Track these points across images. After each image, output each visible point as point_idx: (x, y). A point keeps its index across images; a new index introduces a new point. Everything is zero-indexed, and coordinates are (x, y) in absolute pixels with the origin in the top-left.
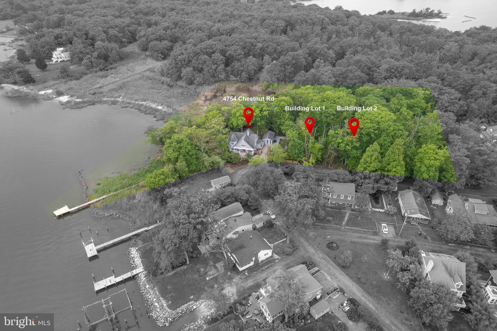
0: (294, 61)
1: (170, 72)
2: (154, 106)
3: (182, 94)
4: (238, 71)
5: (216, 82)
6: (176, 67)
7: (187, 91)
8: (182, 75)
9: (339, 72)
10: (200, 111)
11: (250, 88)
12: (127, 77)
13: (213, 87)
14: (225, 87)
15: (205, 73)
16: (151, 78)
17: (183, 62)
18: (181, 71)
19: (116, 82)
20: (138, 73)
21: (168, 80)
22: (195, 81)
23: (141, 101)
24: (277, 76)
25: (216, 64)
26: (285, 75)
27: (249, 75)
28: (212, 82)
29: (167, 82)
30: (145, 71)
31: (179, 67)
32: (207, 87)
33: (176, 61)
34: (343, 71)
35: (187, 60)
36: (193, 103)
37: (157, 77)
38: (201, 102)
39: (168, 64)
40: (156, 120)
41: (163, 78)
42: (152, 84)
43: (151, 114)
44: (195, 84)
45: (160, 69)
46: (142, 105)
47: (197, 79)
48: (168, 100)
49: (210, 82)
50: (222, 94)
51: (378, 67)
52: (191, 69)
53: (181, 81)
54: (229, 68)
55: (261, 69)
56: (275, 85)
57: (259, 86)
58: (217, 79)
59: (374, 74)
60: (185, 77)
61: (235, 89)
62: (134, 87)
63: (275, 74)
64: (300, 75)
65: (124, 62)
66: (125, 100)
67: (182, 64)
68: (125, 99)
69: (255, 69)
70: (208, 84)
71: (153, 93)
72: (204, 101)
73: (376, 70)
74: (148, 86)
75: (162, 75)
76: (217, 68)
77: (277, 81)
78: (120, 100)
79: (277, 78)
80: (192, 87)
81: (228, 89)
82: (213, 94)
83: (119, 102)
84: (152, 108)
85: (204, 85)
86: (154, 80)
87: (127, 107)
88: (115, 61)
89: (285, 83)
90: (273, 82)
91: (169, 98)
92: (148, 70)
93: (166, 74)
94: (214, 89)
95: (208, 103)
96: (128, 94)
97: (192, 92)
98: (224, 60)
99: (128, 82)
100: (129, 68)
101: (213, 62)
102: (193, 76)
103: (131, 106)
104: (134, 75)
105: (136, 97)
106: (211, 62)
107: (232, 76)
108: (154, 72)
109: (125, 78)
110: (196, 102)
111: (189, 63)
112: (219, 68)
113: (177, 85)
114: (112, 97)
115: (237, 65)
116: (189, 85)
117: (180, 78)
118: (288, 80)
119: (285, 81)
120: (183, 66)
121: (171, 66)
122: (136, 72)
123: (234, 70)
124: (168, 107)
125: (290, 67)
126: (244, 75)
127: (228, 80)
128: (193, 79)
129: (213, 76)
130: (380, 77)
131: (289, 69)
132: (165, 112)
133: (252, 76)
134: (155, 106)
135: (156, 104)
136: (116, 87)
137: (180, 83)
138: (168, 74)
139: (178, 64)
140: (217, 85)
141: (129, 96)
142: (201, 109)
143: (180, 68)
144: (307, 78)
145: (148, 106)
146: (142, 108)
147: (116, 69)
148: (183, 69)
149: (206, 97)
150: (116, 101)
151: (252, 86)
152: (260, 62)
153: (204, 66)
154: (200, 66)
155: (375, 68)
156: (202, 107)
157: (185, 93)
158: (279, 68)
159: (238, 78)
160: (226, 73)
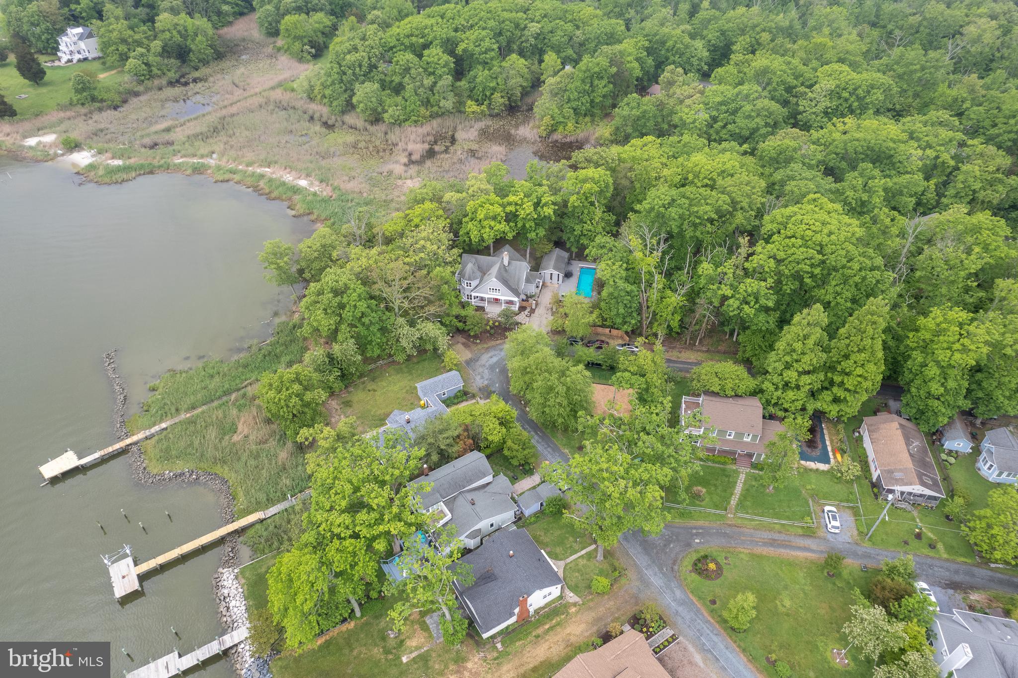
0: (614, 70)
1: (328, 92)
2: (288, 178)
3: (355, 146)
4: (483, 91)
5: (433, 116)
6: (342, 81)
7: (368, 138)
8: (354, 100)
9: (718, 99)
10: (396, 193)
11: (513, 132)
12: (231, 104)
13: (426, 129)
14: (455, 129)
15: (407, 95)
16: (285, 105)
17: (358, 69)
18: (352, 90)
19: (204, 115)
20: (256, 94)
21: (325, 110)
22: (386, 116)
23: (261, 166)
24: (574, 104)
25: (433, 73)
26: (592, 101)
27: (509, 98)
28: (424, 117)
29: (321, 116)
30: (273, 88)
31: (349, 82)
32: (414, 129)
33: (340, 66)
34: (729, 96)
35: (365, 63)
36: (380, 170)
37: (299, 104)
38: (398, 169)
39: (323, 72)
40: (294, 216)
41: (313, 107)
42: (287, 120)
43: (283, 200)
44: (384, 122)
45: (306, 84)
46: (262, 176)
47: (390, 110)
48: (323, 163)
49: (419, 116)
50: (447, 148)
51: (810, 86)
52: (377, 86)
53: (353, 114)
54: (463, 84)
55: (537, 83)
56: (570, 125)
57: (533, 128)
58: (435, 109)
59: (800, 103)
60: (361, 105)
61: (476, 133)
62: (247, 129)
63: (569, 100)
64: (628, 104)
65: (226, 64)
66: (223, 163)
67: (354, 74)
68: (225, 159)
69: (525, 84)
70: (416, 122)
71: (288, 145)
72: (405, 165)
73: (805, 93)
74: (277, 125)
75: (311, 99)
76: (435, 83)
77: (573, 115)
78: (212, 162)
79: (575, 110)
80: (378, 130)
81: (460, 135)
82: (427, 146)
83: (210, 167)
84: (284, 184)
85: (407, 123)
86: (291, 111)
87: (228, 181)
88: (205, 62)
89: (592, 121)
90: (564, 117)
91: (323, 158)
92: (280, 85)
93: (319, 97)
94: (428, 134)
95: (413, 170)
96: (232, 147)
97: (378, 143)
98: (452, 65)
99: (233, 115)
100: (236, 82)
101: (425, 70)
102: (381, 103)
103: (237, 177)
104: (246, 98)
105: (250, 156)
106: (421, 70)
107: (469, 102)
108: (293, 90)
109: (225, 107)
110: (386, 168)
111: (371, 71)
112: (440, 83)
113: (343, 123)
114: (194, 155)
115: (481, 75)
116: (372, 123)
117: (350, 106)
118: (599, 112)
119: (591, 116)
120: (357, 79)
121: (330, 80)
122: (252, 92)
123: (475, 87)
124: (321, 182)
125: (604, 82)
126: (499, 99)
127: (460, 112)
128: (380, 109)
129: (427, 103)
130: (814, 110)
131: (603, 88)
132: (315, 194)
133: (515, 101)
134: (291, 178)
135: (294, 173)
136: (204, 129)
137: (350, 119)
138: (324, 96)
139: (345, 74)
140: (435, 123)
141: (233, 153)
142: (397, 186)
143: (351, 82)
144: (645, 111)
145: (275, 179)
146: (262, 184)
147: (206, 80)
148: (357, 85)
149: (410, 154)
150: (203, 165)
151: (517, 127)
152: (535, 67)
153: (406, 79)
154: (397, 79)
155: (802, 89)
156: (400, 182)
157: (362, 145)
158: (579, 84)
159: (484, 107)
160: (456, 95)
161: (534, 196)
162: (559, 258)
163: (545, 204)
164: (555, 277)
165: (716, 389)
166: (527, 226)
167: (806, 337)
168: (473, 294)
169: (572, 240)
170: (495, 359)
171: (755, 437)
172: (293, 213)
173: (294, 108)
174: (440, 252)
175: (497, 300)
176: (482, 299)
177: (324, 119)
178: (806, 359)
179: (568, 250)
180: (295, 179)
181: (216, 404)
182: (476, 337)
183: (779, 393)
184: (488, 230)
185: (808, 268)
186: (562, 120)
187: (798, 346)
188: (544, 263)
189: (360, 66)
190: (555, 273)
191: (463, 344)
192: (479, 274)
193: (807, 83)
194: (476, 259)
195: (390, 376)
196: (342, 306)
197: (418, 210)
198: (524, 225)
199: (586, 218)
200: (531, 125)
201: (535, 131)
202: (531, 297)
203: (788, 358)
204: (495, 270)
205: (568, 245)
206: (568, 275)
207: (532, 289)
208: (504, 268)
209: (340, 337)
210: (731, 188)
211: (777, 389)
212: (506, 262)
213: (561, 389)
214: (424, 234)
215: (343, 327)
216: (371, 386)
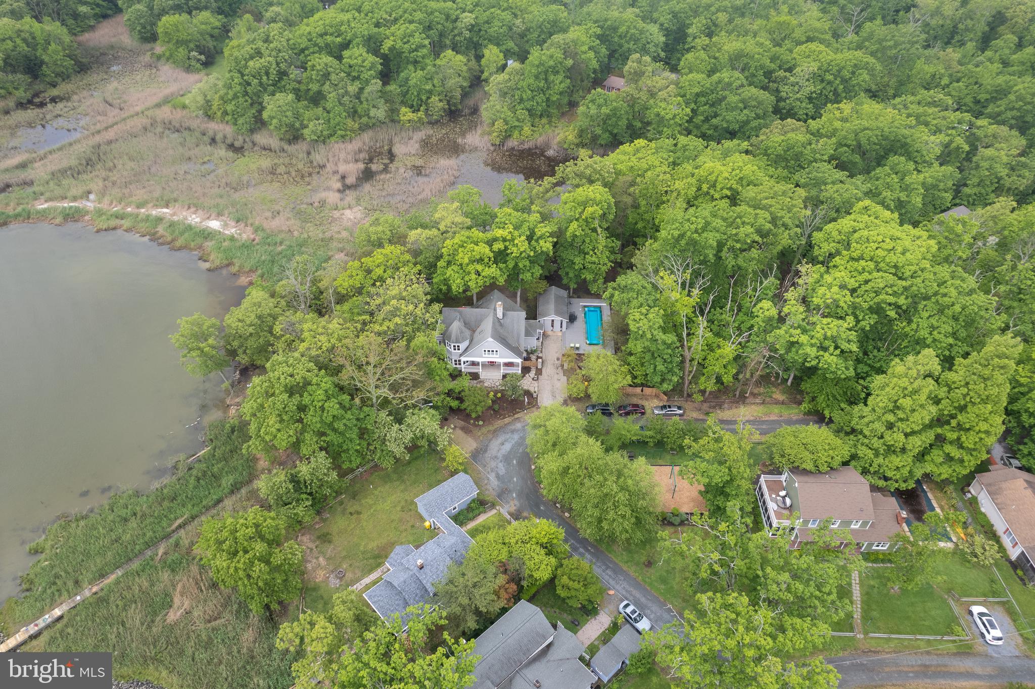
0: (570, 62)
1: (230, 108)
2: (194, 219)
3: (273, 172)
4: (418, 95)
5: (363, 128)
6: (246, 93)
7: (287, 161)
8: (265, 115)
9: (697, 90)
10: (335, 228)
11: (460, 140)
12: (106, 128)
13: (356, 144)
14: (391, 143)
15: (329, 105)
16: (177, 125)
17: (265, 78)
18: (261, 104)
19: (71, 144)
20: (137, 114)
21: (229, 130)
22: (306, 132)
23: (156, 206)
24: (529, 104)
25: (358, 78)
26: (548, 100)
27: (448, 102)
28: (352, 131)
29: (225, 137)
30: (158, 105)
31: (255, 94)
32: (343, 146)
33: (243, 75)
34: (708, 85)
35: (273, 71)
36: (309, 201)
37: (194, 124)
38: (333, 197)
39: (220, 84)
40: (209, 270)
41: (214, 127)
42: (182, 145)
43: (191, 250)
44: (304, 139)
45: (200, 99)
46: (160, 220)
47: (311, 125)
48: (236, 196)
49: (346, 130)
50: (386, 166)
51: (790, 70)
52: (291, 97)
53: (264, 132)
54: (392, 87)
55: (477, 81)
56: (526, 129)
57: (482, 135)
58: (365, 120)
59: (781, 89)
60: (275, 121)
61: (417, 146)
62: (131, 159)
63: (521, 100)
64: (593, 101)
65: (93, 77)
66: (104, 206)
67: (261, 84)
68: (106, 200)
69: (465, 84)
70: (343, 137)
71: (189, 177)
72: (339, 191)
73: (786, 77)
74: (171, 152)
75: (210, 117)
76: (361, 89)
77: (528, 118)
78: (89, 205)
79: (529, 110)
80: (298, 149)
81: (398, 149)
82: (361, 166)
83: (87, 213)
84: (190, 228)
85: (333, 139)
86: (186, 133)
87: (114, 229)
88: (65, 77)
89: (550, 122)
90: (518, 120)
91: (236, 190)
92: (166, 101)
93: (219, 114)
94: (360, 151)
95: (351, 196)
96: (114, 183)
97: (300, 166)
98: (380, 67)
99: (110, 142)
100: (110, 99)
101: (349, 74)
102: (297, 116)
103: (126, 223)
104: (124, 119)
105: (140, 194)
106: (343, 74)
107: (404, 110)
108: (184, 107)
109: (99, 132)
110: (317, 197)
111: (280, 79)
112: (368, 89)
113: (254, 144)
114: (64, 198)
115: (414, 76)
116: (290, 142)
117: (259, 123)
118: (555, 111)
119: (548, 116)
120: (265, 89)
121: (231, 93)
122: (132, 111)
123: (408, 90)
124: (238, 221)
125: (560, 77)
126: (437, 104)
127: (393, 121)
128: (297, 125)
129: (354, 114)
130: (798, 96)
131: (560, 83)
132: (232, 239)
133: (455, 105)
134: (198, 220)
135: (200, 212)
136: (73, 162)
137: (261, 138)
138: (225, 113)
139: (249, 84)
140: (367, 136)
141: (116, 191)
142: (334, 220)
143: (258, 94)
144: (615, 109)
145: (178, 223)
146: (161, 229)
147: (68, 99)
148: (266, 98)
149: (343, 178)
150: (77, 210)
151: (463, 134)
152: (473, 63)
153: (327, 87)
154: (314, 87)
155: (781, 73)
156: (336, 214)
157: (281, 169)
158: (532, 81)
159: (421, 114)
160: (386, 101)
161: (525, 227)
162: (558, 298)
163: (541, 237)
164: (557, 325)
165: (809, 466)
166: (521, 265)
167: (916, 392)
168: (463, 359)
169: (571, 275)
170: (507, 447)
171: (865, 524)
172: (207, 265)
173: (189, 129)
174: (418, 312)
175: (492, 364)
176: (474, 364)
177: (229, 141)
178: (916, 417)
179: (566, 288)
180: (203, 220)
181: (135, 565)
182: (478, 418)
183: (880, 460)
184: (474, 276)
185: (892, 299)
186: (517, 124)
187: (906, 403)
188: (540, 309)
189: (267, 74)
190: (558, 319)
191: (462, 429)
192: (467, 333)
193: (786, 66)
194: (461, 313)
195: (375, 488)
196: (302, 408)
197: (379, 256)
198: (516, 265)
199: (588, 248)
200: (479, 131)
201: (486, 138)
202: (533, 352)
203: (891, 418)
204: (487, 325)
205: (565, 281)
206: (572, 319)
207: (533, 343)
208: (498, 322)
209: (304, 450)
210: (769, 202)
211: (877, 455)
212: (500, 314)
213: (622, 497)
214: (394, 291)
215: (307, 436)
216: (352, 507)
